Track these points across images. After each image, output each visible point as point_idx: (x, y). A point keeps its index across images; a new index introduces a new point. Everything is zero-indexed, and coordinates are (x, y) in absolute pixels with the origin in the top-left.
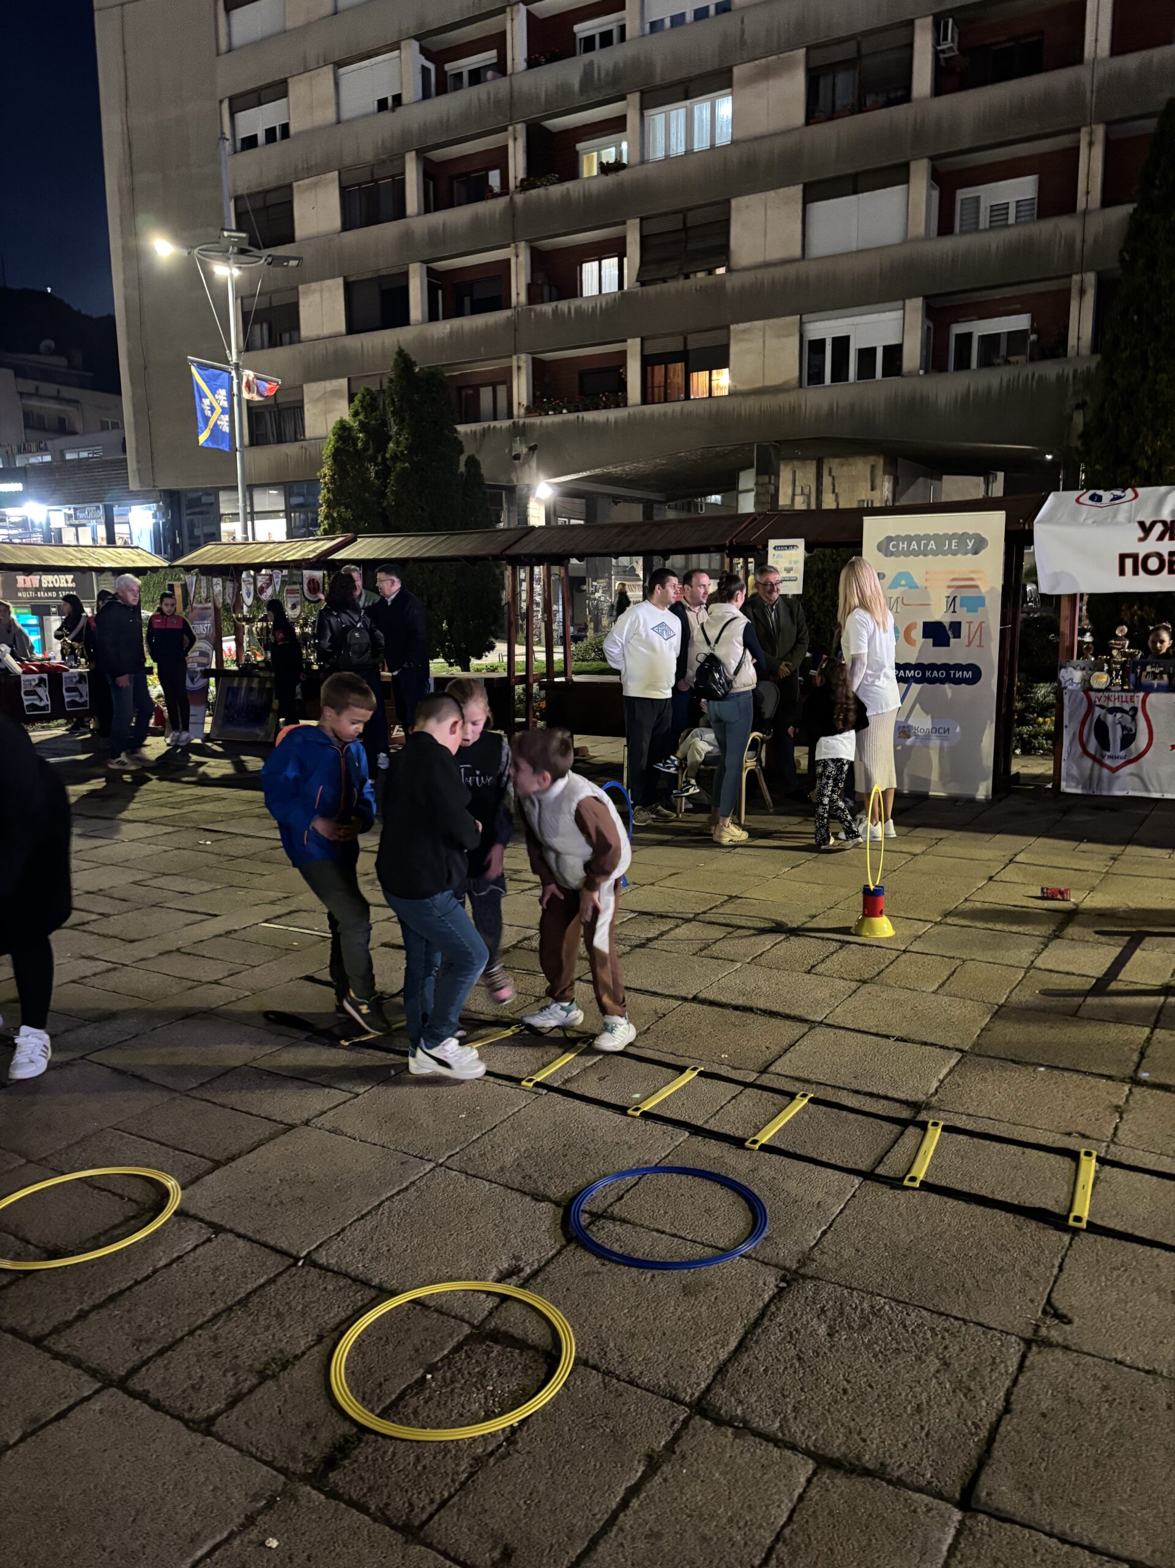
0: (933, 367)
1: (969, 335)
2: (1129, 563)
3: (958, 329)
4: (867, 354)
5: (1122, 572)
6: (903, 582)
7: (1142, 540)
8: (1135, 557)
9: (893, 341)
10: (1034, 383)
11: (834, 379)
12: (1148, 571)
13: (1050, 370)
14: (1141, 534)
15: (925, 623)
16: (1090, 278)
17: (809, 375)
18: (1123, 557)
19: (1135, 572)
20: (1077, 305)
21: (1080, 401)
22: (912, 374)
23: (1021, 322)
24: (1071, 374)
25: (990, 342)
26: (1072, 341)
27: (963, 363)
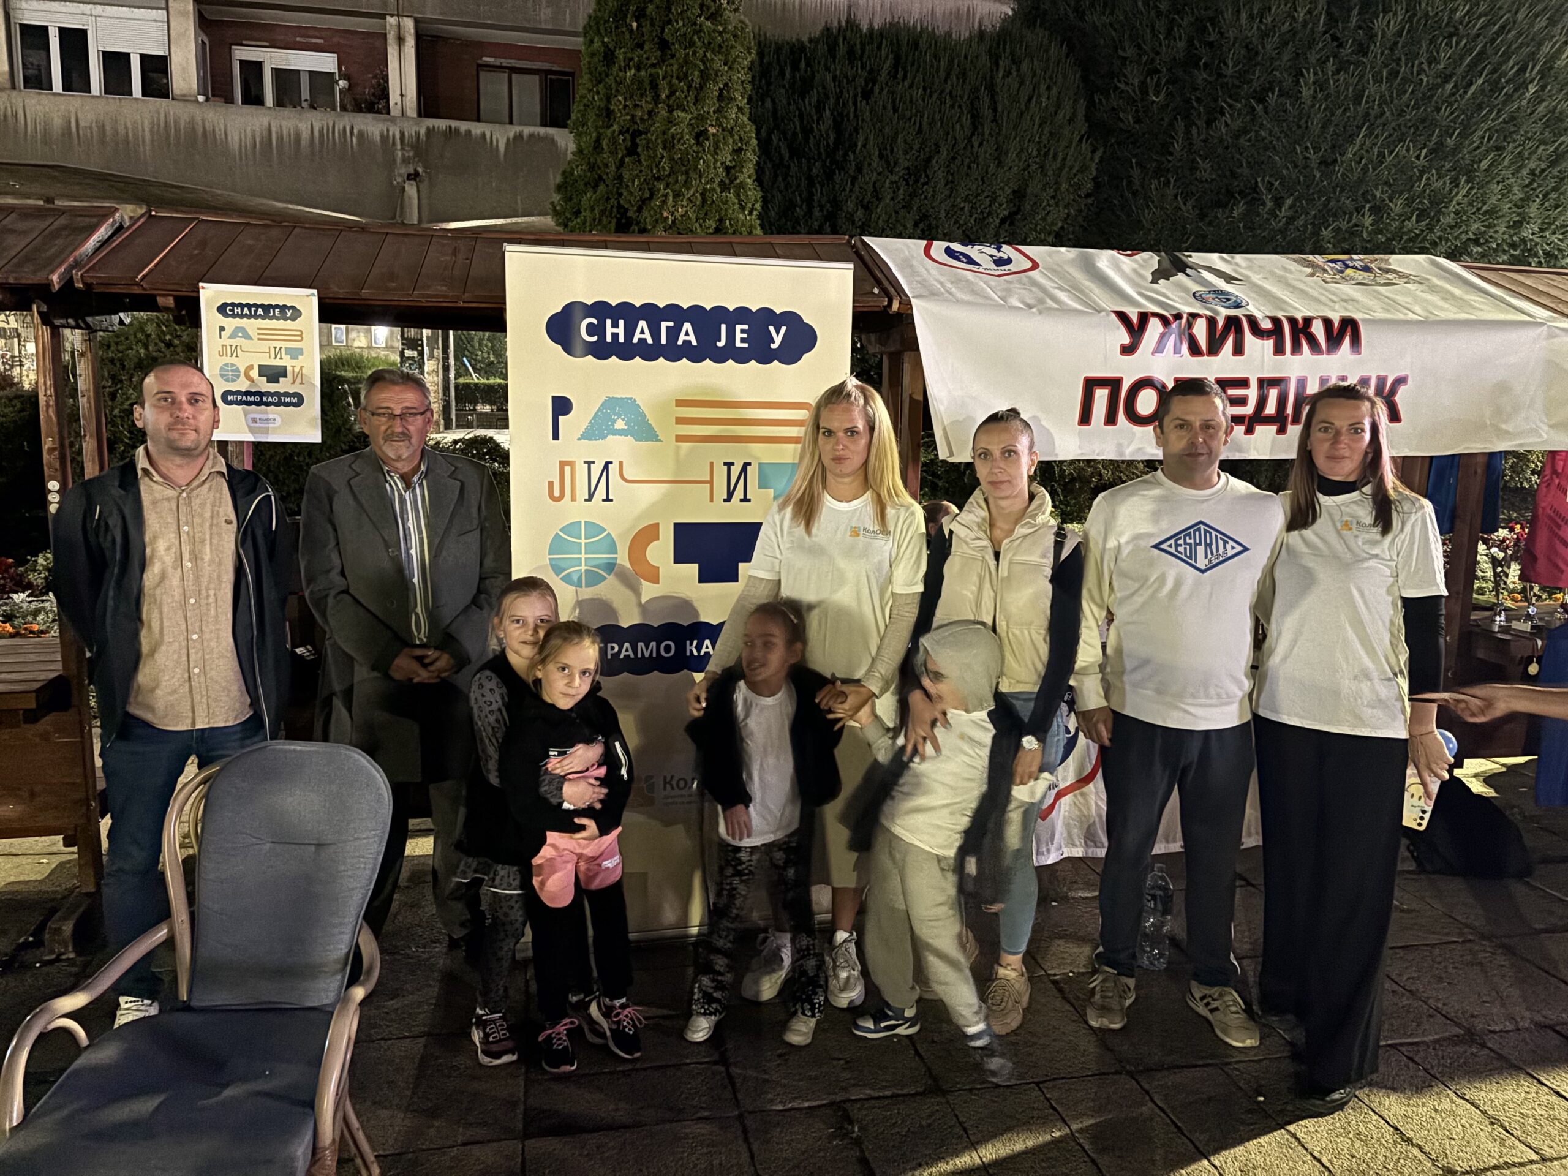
0: (213, 96)
1: (258, 65)
2: (1101, 395)
3: (243, 53)
4: (116, 63)
5: (1085, 418)
6: (620, 425)
7: (1127, 350)
8: (1113, 384)
9: (157, 50)
10: (354, 140)
11: (67, 87)
12: (1135, 419)
13: (371, 126)
14: (1126, 340)
15: (677, 526)
16: (409, 24)
17: (25, 77)
18: (1091, 385)
19: (1111, 419)
20: (396, 54)
21: (412, 171)
22: (184, 99)
23: (326, 62)
24: (398, 136)
25: (286, 79)
26: (394, 97)
27: (253, 98)
